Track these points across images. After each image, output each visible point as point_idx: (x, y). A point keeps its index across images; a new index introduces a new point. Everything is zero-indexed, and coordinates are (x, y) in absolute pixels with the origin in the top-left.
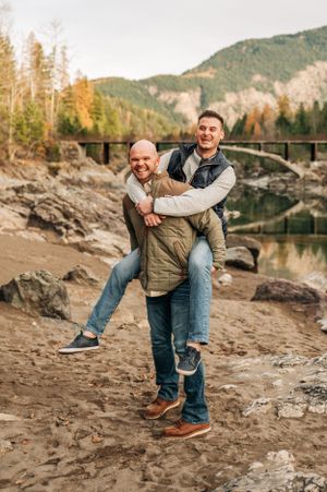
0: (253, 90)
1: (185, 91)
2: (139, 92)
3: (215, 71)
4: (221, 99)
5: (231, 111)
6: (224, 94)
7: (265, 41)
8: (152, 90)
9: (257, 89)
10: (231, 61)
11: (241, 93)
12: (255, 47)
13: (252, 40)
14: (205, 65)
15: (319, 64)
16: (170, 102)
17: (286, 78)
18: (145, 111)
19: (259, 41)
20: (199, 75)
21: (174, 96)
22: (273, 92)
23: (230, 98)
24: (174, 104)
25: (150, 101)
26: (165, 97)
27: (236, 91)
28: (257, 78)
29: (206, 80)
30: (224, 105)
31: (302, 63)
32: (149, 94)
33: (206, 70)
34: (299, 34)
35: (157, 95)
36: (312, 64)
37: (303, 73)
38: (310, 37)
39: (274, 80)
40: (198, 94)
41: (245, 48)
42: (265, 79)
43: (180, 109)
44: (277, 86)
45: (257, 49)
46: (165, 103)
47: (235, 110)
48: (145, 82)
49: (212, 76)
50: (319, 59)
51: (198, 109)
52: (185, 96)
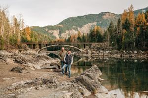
2: (43, 30)
4: (65, 32)
5: (67, 35)
7: (76, 17)
8: (47, 30)
9: (74, 30)
10: (67, 22)
11: (70, 31)
13: (72, 17)
14: (60, 23)
15: (89, 23)
17: (81, 27)
18: (45, 35)
19: (74, 17)
20: (59, 26)
21: (52, 31)
22: (78, 30)
23: (67, 32)
24: (52, 34)
25: (46, 33)
26: (49, 32)
27: (68, 30)
28: (74, 27)
30: (65, 34)
31: (85, 23)
34: (84, 16)
35: (48, 31)
36: (87, 23)
37: (85, 26)
38: (87, 16)
39: (78, 27)
40: (59, 31)
41: (71, 19)
42: (76, 27)
43: (54, 35)
44: (79, 29)
45: (74, 20)
48: (44, 28)
49: (62, 26)
51: (59, 35)
52: (55, 31)
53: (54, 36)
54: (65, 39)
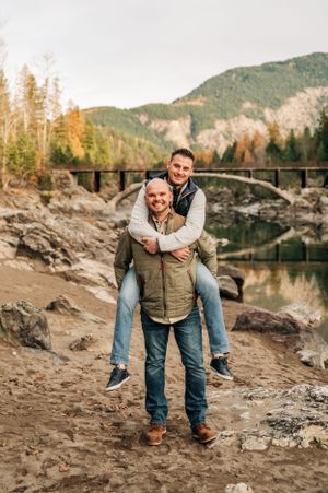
0: (243, 117)
1: (175, 119)
2: (130, 121)
3: (205, 99)
4: (211, 127)
5: (221, 137)
6: (214, 121)
7: (255, 68)
8: (143, 119)
9: (248, 116)
10: (221, 89)
11: (231, 121)
12: (244, 75)
13: (241, 68)
14: (194, 94)
15: (309, 90)
16: (161, 130)
17: (276, 105)
18: (136, 139)
19: (248, 68)
20: (189, 103)
21: (164, 124)
22: (263, 119)
23: (221, 125)
24: (165, 132)
25: (141, 129)
26: (154, 125)
27: (226, 119)
28: (247, 105)
29: (197, 108)
30: (214, 132)
31: (292, 90)
32: (139, 123)
33: (196, 98)
34: (288, 62)
35: (148, 123)
36: (301, 91)
37: (293, 100)
38: (301, 64)
39: (264, 107)
40: (188, 122)
41: (234, 76)
42: (255, 106)
43: (170, 136)
44: (267, 113)
45: (247, 77)
46: (156, 131)
47: (226, 137)
48: (135, 111)
49: (202, 104)
50: (309, 85)
51: (188, 137)
52: (175, 124)
53: (171, 142)
54: (215, 154)
